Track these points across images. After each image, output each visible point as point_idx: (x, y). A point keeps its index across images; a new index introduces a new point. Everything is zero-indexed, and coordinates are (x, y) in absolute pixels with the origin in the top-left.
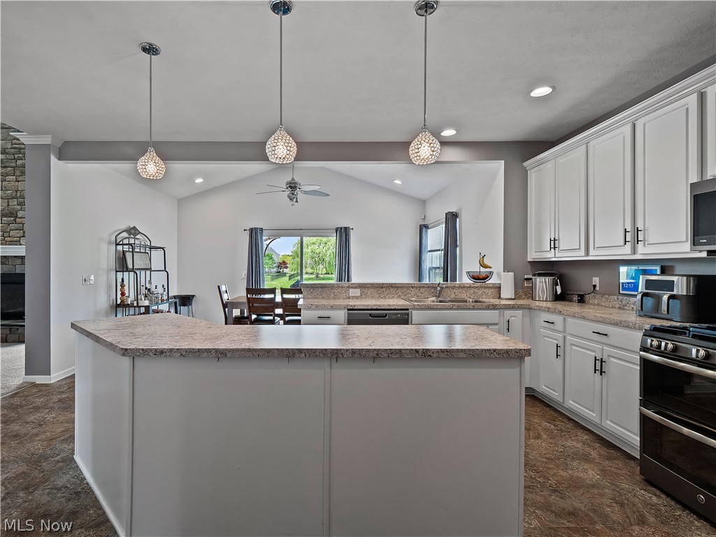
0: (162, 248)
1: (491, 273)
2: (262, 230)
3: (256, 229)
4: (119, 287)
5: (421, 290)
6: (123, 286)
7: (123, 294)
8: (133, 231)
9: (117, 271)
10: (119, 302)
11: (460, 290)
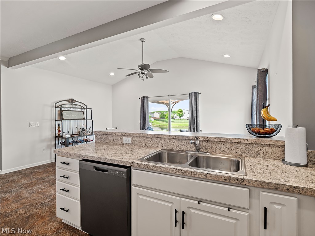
0: (90, 109)
1: (280, 127)
2: (147, 97)
3: (144, 97)
4: (57, 128)
5: (183, 142)
6: (59, 127)
7: (59, 131)
8: (71, 101)
9: (56, 120)
10: (57, 135)
11: (228, 146)
